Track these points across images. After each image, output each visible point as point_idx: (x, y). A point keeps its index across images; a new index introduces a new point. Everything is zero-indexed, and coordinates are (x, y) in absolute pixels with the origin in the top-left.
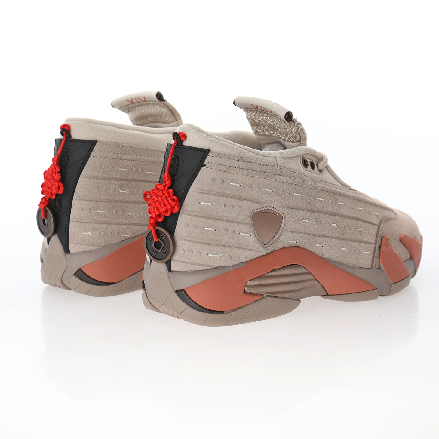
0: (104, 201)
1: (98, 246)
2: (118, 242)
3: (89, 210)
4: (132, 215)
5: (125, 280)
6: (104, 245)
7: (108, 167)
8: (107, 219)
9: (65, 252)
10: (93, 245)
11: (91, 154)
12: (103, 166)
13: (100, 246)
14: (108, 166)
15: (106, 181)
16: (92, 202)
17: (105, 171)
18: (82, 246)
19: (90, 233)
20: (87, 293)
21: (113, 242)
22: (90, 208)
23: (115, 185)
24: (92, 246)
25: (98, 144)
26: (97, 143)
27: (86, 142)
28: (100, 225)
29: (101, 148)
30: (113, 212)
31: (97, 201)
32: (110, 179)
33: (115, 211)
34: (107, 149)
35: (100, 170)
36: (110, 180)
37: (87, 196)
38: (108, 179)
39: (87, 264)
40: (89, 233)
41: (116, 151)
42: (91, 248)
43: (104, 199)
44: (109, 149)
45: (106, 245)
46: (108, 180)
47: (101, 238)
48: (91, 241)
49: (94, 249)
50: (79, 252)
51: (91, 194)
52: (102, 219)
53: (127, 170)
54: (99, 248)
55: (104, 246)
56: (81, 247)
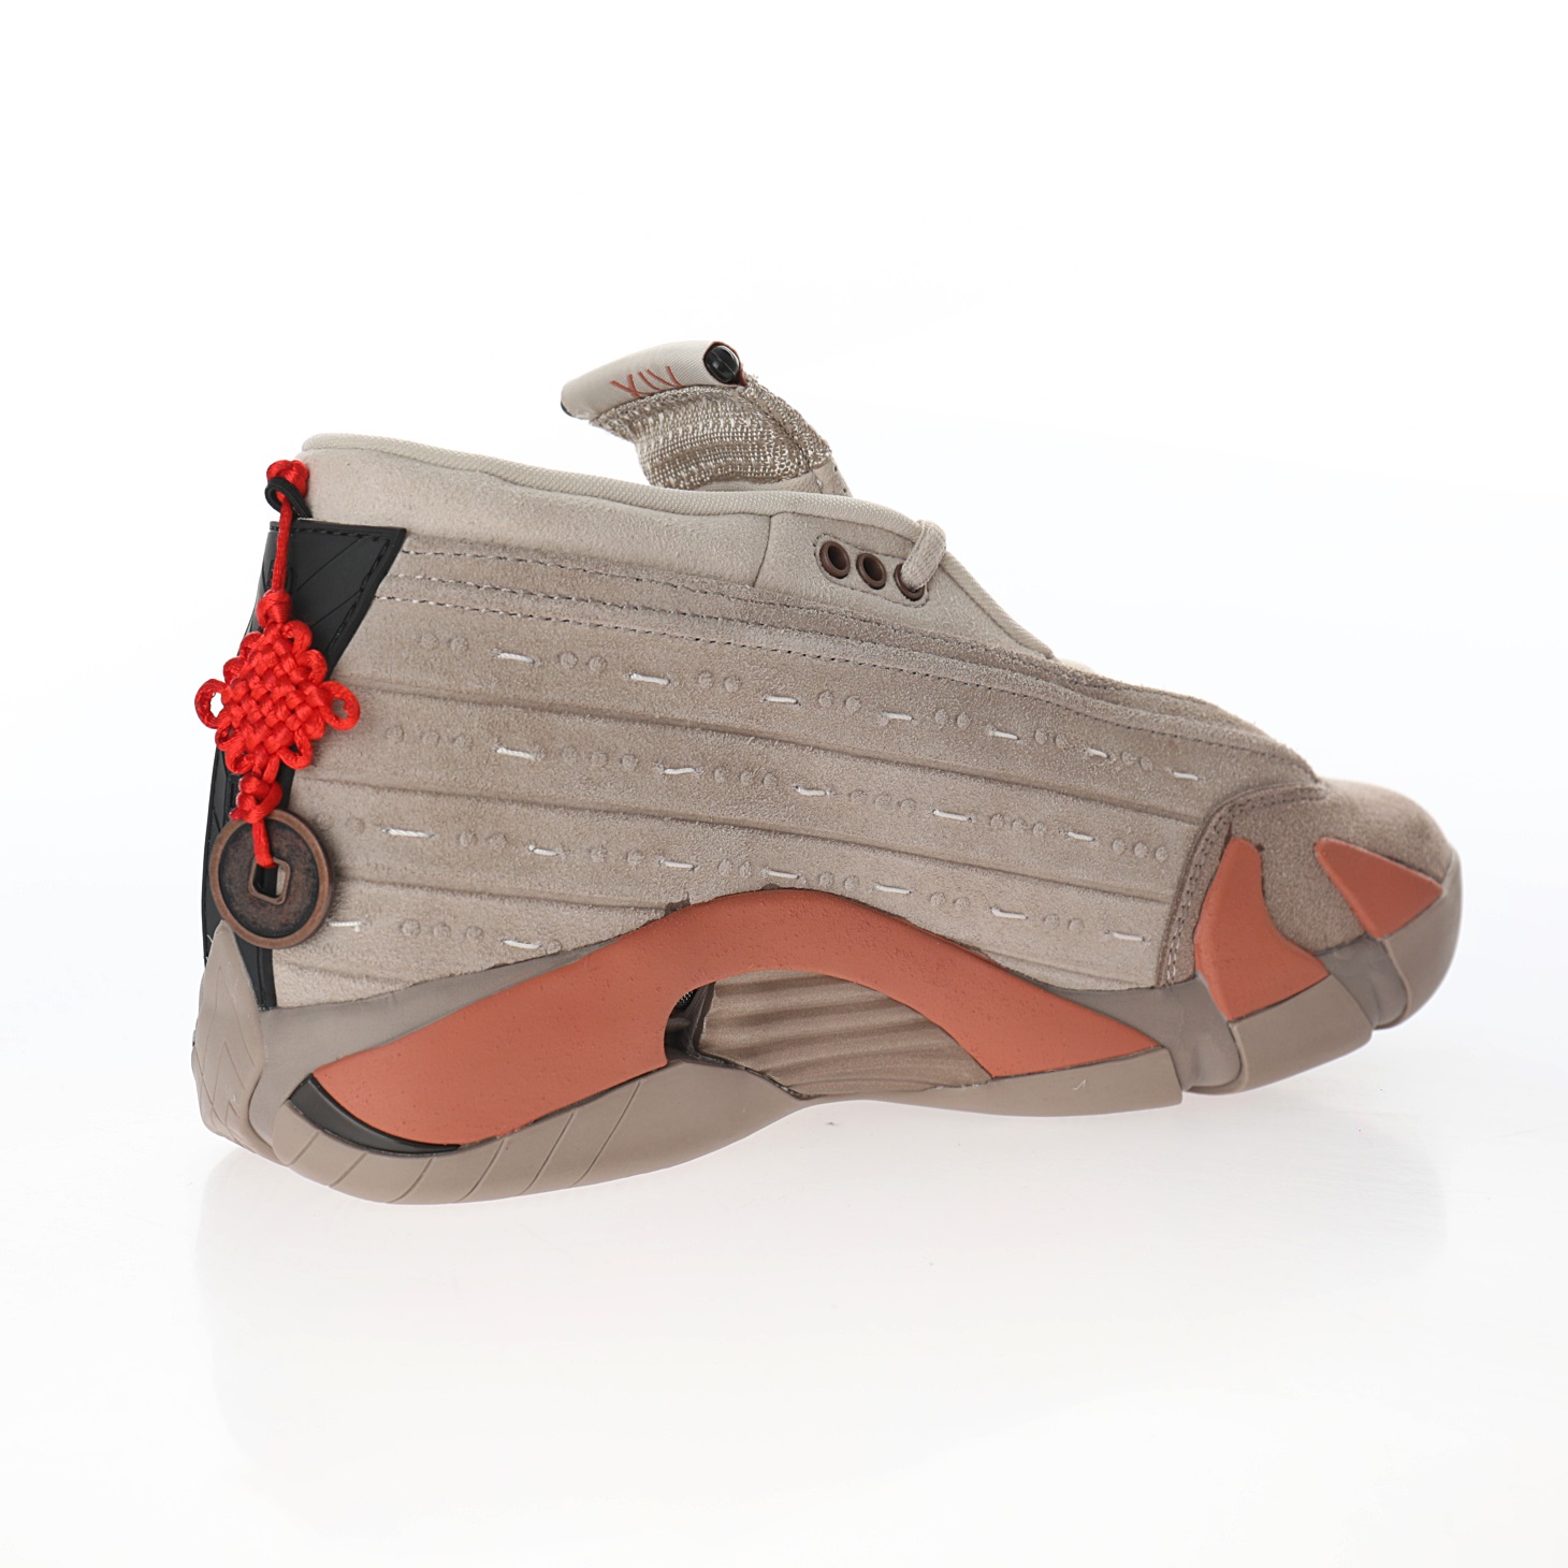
0: (423, 792)
1: (388, 981)
2: (479, 969)
3: (355, 823)
4: (548, 859)
5: (507, 1139)
6: (417, 981)
7: (449, 647)
8: (434, 868)
9: (258, 1003)
10: (367, 976)
11: (380, 586)
12: (427, 641)
13: (397, 981)
14: (450, 641)
15: (435, 704)
16: (370, 790)
17: (433, 660)
18: (321, 978)
19: (356, 923)
20: (338, 1182)
21: (457, 970)
22: (361, 815)
23: (476, 724)
24: (365, 981)
25: (410, 545)
26: (407, 541)
27: (360, 536)
28: (401, 892)
29: (423, 561)
30: (462, 840)
31: (390, 789)
32: (454, 698)
33: (470, 836)
34: (448, 568)
35: (411, 656)
36: (456, 701)
37: (351, 765)
38: (446, 694)
39: (341, 1056)
40: (352, 924)
41: (485, 578)
42: (360, 987)
43: (425, 783)
44: (456, 567)
45: (426, 981)
46: (445, 699)
47: (404, 948)
48: (358, 959)
49: (370, 993)
50: (310, 1002)
51: (369, 756)
52: (409, 866)
53: (534, 662)
54: (392, 992)
55: (414, 984)
56: (318, 984)
